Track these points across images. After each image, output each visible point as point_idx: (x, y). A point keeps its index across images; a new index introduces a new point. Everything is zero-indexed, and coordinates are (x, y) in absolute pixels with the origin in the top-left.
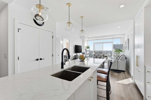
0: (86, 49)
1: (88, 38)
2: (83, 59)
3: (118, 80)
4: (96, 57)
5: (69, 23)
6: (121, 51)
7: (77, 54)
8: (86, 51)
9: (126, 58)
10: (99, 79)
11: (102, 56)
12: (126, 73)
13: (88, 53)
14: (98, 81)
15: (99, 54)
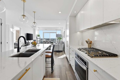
0: (37, 37)
1: (39, 28)
2: (35, 44)
3: (59, 56)
4: (45, 43)
5: (24, 15)
6: (61, 39)
7: (28, 41)
8: (37, 39)
9: (63, 43)
10: (47, 56)
11: (49, 42)
12: (63, 52)
13: (38, 40)
14: (46, 58)
15: (47, 41)
